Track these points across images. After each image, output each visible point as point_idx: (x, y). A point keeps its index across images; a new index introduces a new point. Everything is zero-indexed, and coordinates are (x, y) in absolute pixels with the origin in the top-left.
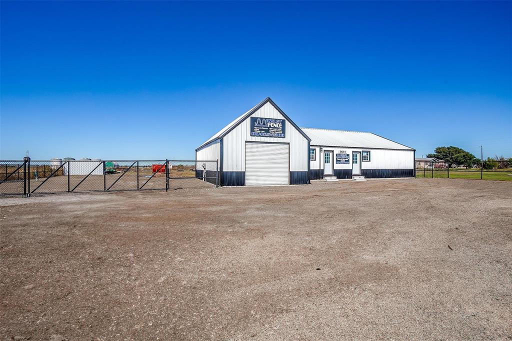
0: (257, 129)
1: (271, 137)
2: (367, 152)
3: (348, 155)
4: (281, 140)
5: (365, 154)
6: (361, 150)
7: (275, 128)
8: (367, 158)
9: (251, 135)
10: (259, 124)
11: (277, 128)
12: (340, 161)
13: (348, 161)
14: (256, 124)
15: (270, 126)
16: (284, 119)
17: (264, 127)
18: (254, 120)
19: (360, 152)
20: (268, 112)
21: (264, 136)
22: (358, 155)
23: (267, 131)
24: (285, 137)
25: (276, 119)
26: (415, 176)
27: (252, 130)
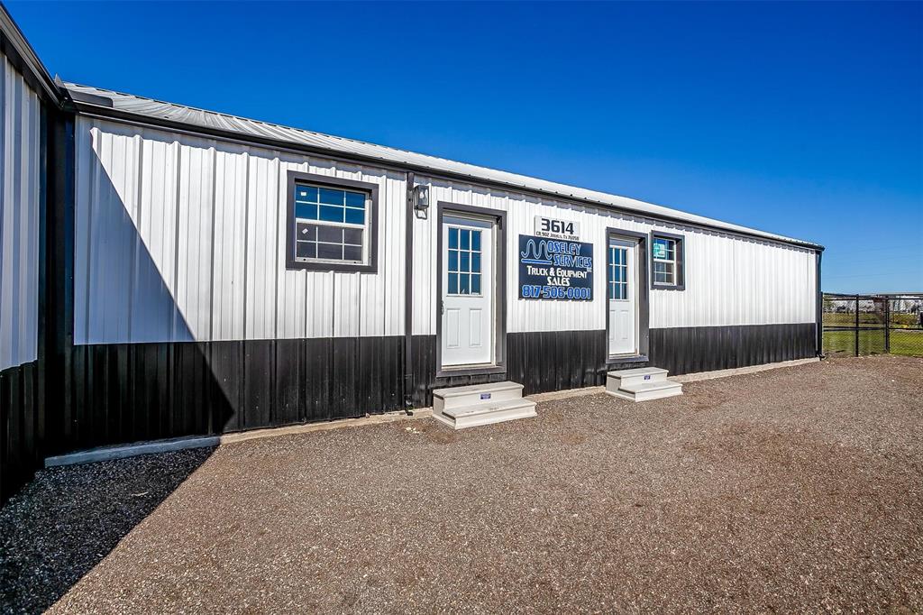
2: (674, 241)
3: (587, 250)
5: (662, 249)
8: (670, 274)
12: (541, 280)
19: (642, 239)
22: (633, 252)
26: (818, 353)
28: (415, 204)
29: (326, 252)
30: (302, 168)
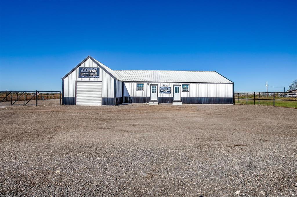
0: (82, 74)
1: (90, 78)
2: (187, 85)
3: (170, 88)
4: (96, 79)
5: (186, 87)
6: (181, 84)
7: (93, 72)
8: (186, 90)
9: (79, 78)
10: (83, 71)
11: (94, 73)
12: (163, 91)
13: (170, 91)
14: (82, 71)
15: (90, 72)
16: (98, 67)
17: (86, 73)
18: (80, 69)
19: (181, 85)
20: (89, 64)
21: (86, 78)
22: (180, 87)
23: (88, 75)
24: (99, 78)
25: (93, 68)
26: (233, 103)
27: (80, 75)
28: (148, 85)
29: (140, 90)
30: (138, 83)
